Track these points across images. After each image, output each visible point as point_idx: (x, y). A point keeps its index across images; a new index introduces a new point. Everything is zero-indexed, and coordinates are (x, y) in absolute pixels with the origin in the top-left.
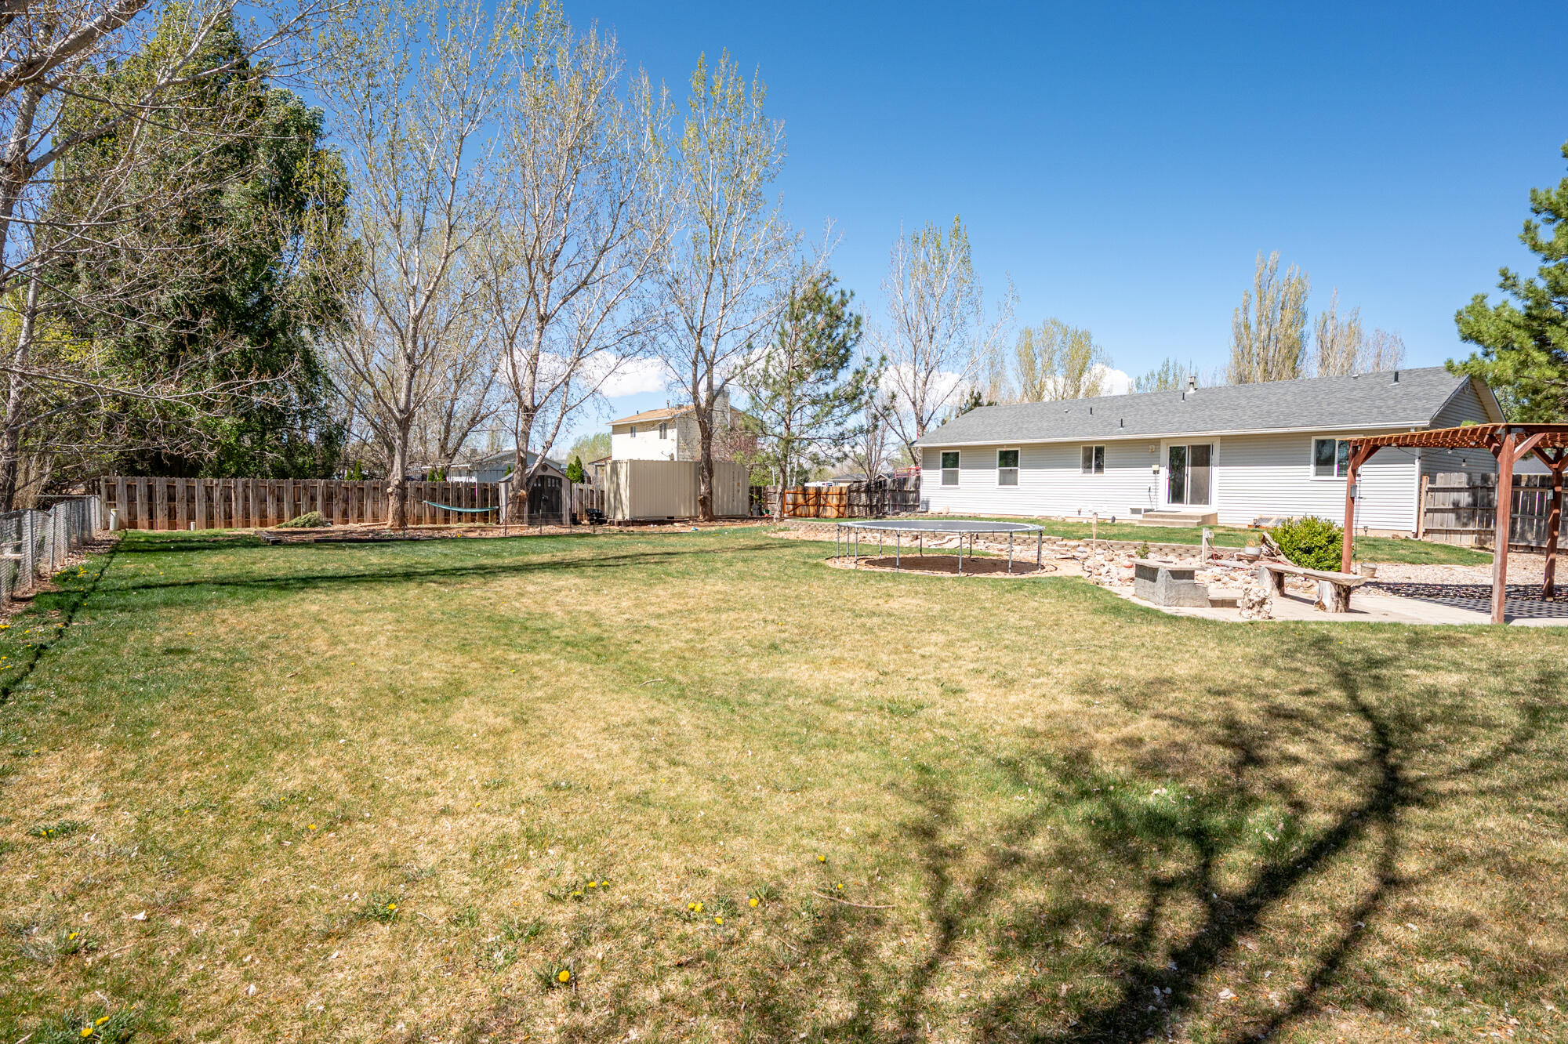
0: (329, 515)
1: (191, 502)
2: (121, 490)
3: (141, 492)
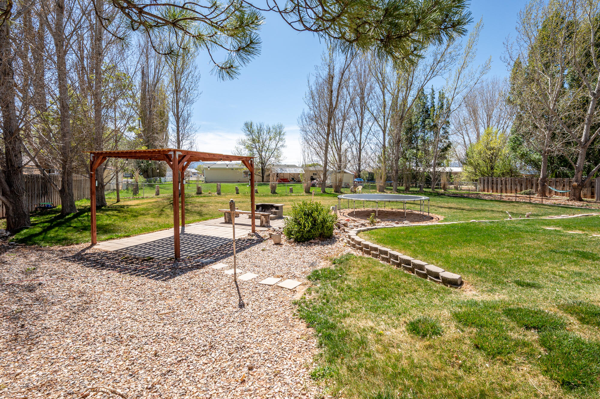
0: (537, 191)
1: (497, 184)
2: (482, 181)
3: (486, 181)
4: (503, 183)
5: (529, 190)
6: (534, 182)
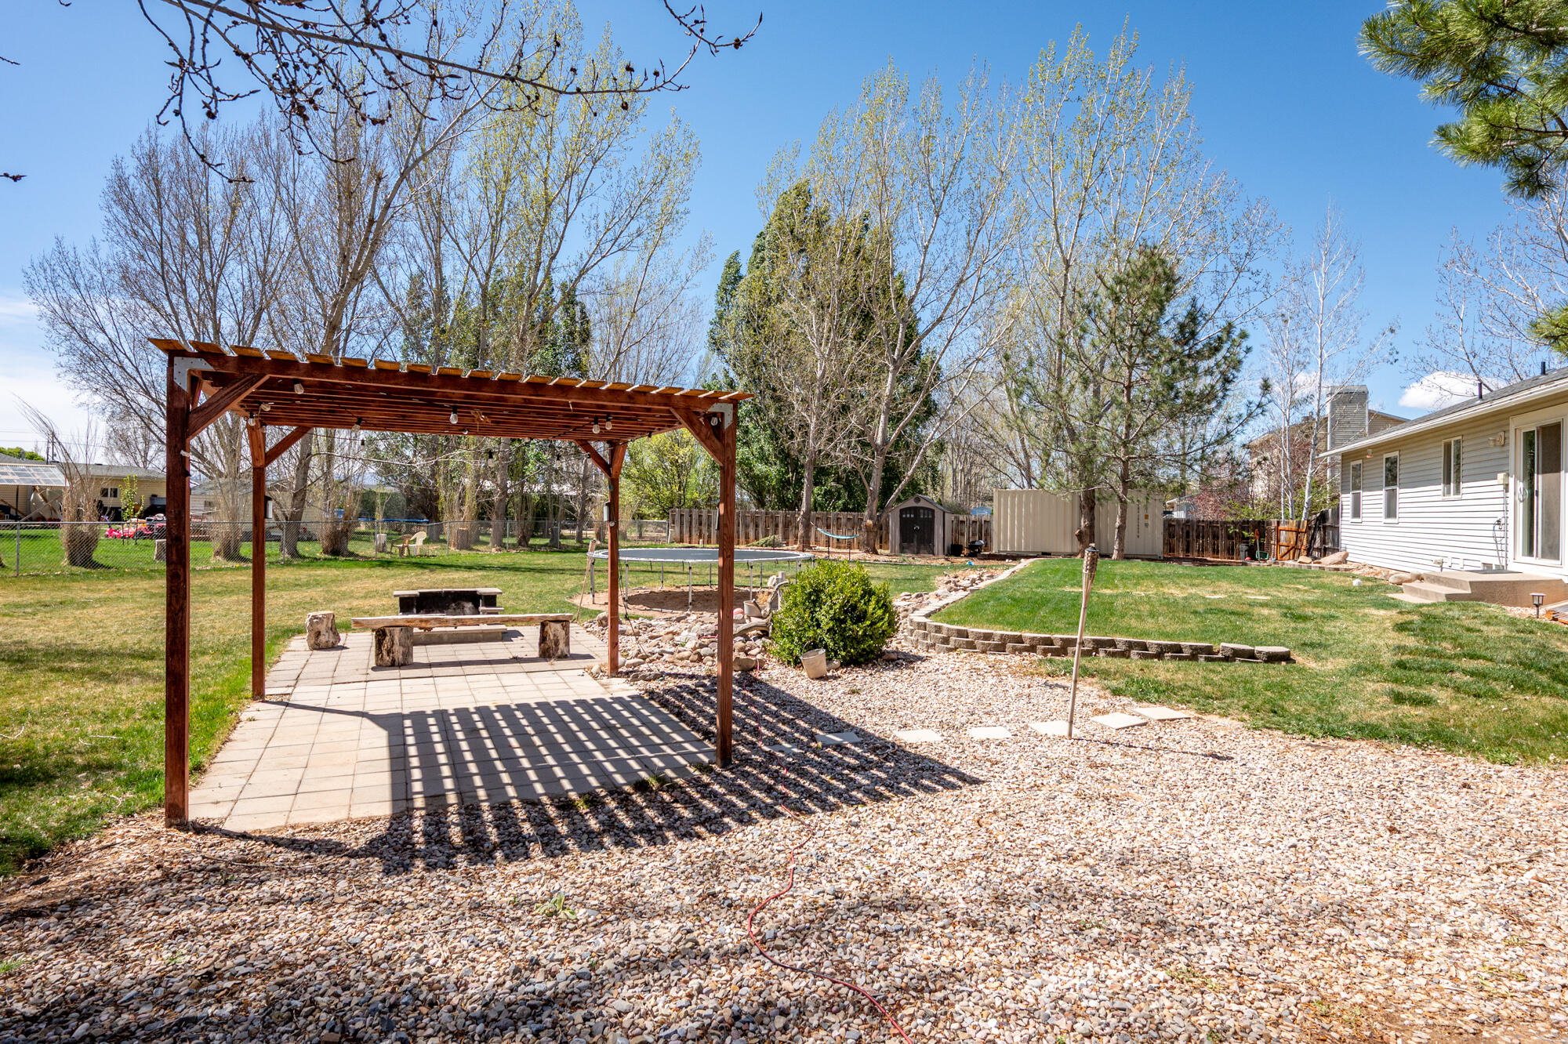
2: (677, 518)
3: (686, 519)
5: (770, 538)
6: (781, 520)
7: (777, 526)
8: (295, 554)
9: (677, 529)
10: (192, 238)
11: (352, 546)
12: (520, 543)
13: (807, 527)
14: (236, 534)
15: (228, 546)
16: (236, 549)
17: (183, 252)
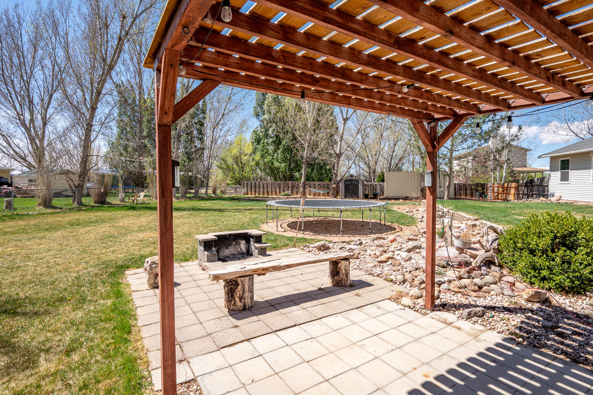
0: (292, 192)
1: (259, 188)
2: (245, 185)
3: (249, 185)
4: (265, 186)
5: (286, 192)
6: (290, 185)
7: (288, 187)
8: (80, 204)
9: (246, 189)
10: (16, 60)
11: (108, 200)
12: (182, 197)
13: (304, 188)
14: (50, 195)
15: (46, 201)
16: (50, 202)
17: (12, 67)
